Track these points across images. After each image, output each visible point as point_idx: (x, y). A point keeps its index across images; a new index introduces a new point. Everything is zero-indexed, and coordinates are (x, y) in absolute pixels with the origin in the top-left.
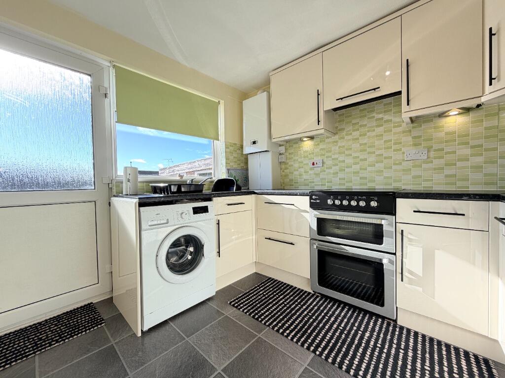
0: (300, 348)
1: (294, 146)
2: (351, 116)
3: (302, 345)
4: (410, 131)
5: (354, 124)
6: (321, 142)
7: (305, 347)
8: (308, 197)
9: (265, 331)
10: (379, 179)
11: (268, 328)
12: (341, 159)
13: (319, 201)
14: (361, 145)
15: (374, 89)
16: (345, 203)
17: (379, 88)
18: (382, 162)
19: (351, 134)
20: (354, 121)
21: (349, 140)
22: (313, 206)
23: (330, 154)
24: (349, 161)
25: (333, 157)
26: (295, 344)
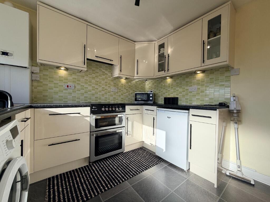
0: (121, 185)
1: (50, 70)
2: (91, 65)
3: (120, 183)
4: (113, 80)
5: (93, 70)
6: (73, 73)
7: (122, 182)
8: (89, 108)
9: (101, 197)
10: (103, 98)
11: (100, 195)
12: (85, 86)
13: (96, 109)
14: (96, 81)
15: (111, 60)
16: (107, 109)
17: (113, 61)
18: (104, 91)
19: (91, 75)
20: (93, 69)
21: (90, 77)
22: (92, 112)
23: (80, 82)
24: (90, 88)
25: (82, 84)
26: (117, 185)
